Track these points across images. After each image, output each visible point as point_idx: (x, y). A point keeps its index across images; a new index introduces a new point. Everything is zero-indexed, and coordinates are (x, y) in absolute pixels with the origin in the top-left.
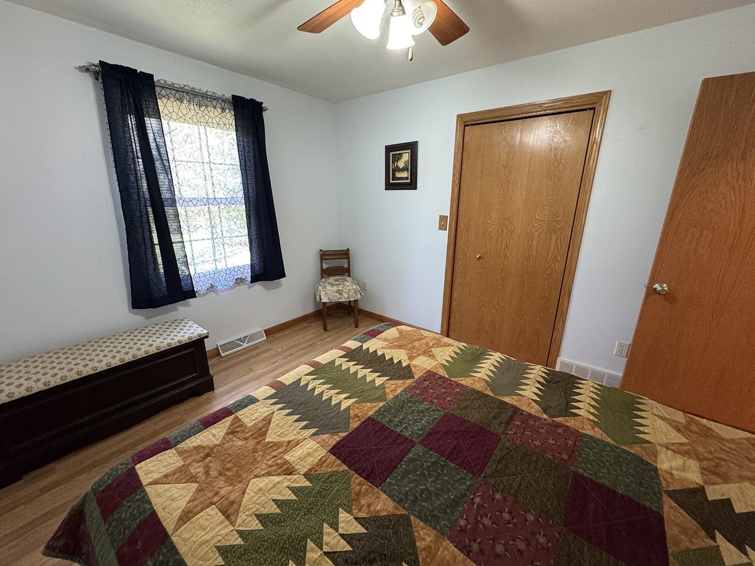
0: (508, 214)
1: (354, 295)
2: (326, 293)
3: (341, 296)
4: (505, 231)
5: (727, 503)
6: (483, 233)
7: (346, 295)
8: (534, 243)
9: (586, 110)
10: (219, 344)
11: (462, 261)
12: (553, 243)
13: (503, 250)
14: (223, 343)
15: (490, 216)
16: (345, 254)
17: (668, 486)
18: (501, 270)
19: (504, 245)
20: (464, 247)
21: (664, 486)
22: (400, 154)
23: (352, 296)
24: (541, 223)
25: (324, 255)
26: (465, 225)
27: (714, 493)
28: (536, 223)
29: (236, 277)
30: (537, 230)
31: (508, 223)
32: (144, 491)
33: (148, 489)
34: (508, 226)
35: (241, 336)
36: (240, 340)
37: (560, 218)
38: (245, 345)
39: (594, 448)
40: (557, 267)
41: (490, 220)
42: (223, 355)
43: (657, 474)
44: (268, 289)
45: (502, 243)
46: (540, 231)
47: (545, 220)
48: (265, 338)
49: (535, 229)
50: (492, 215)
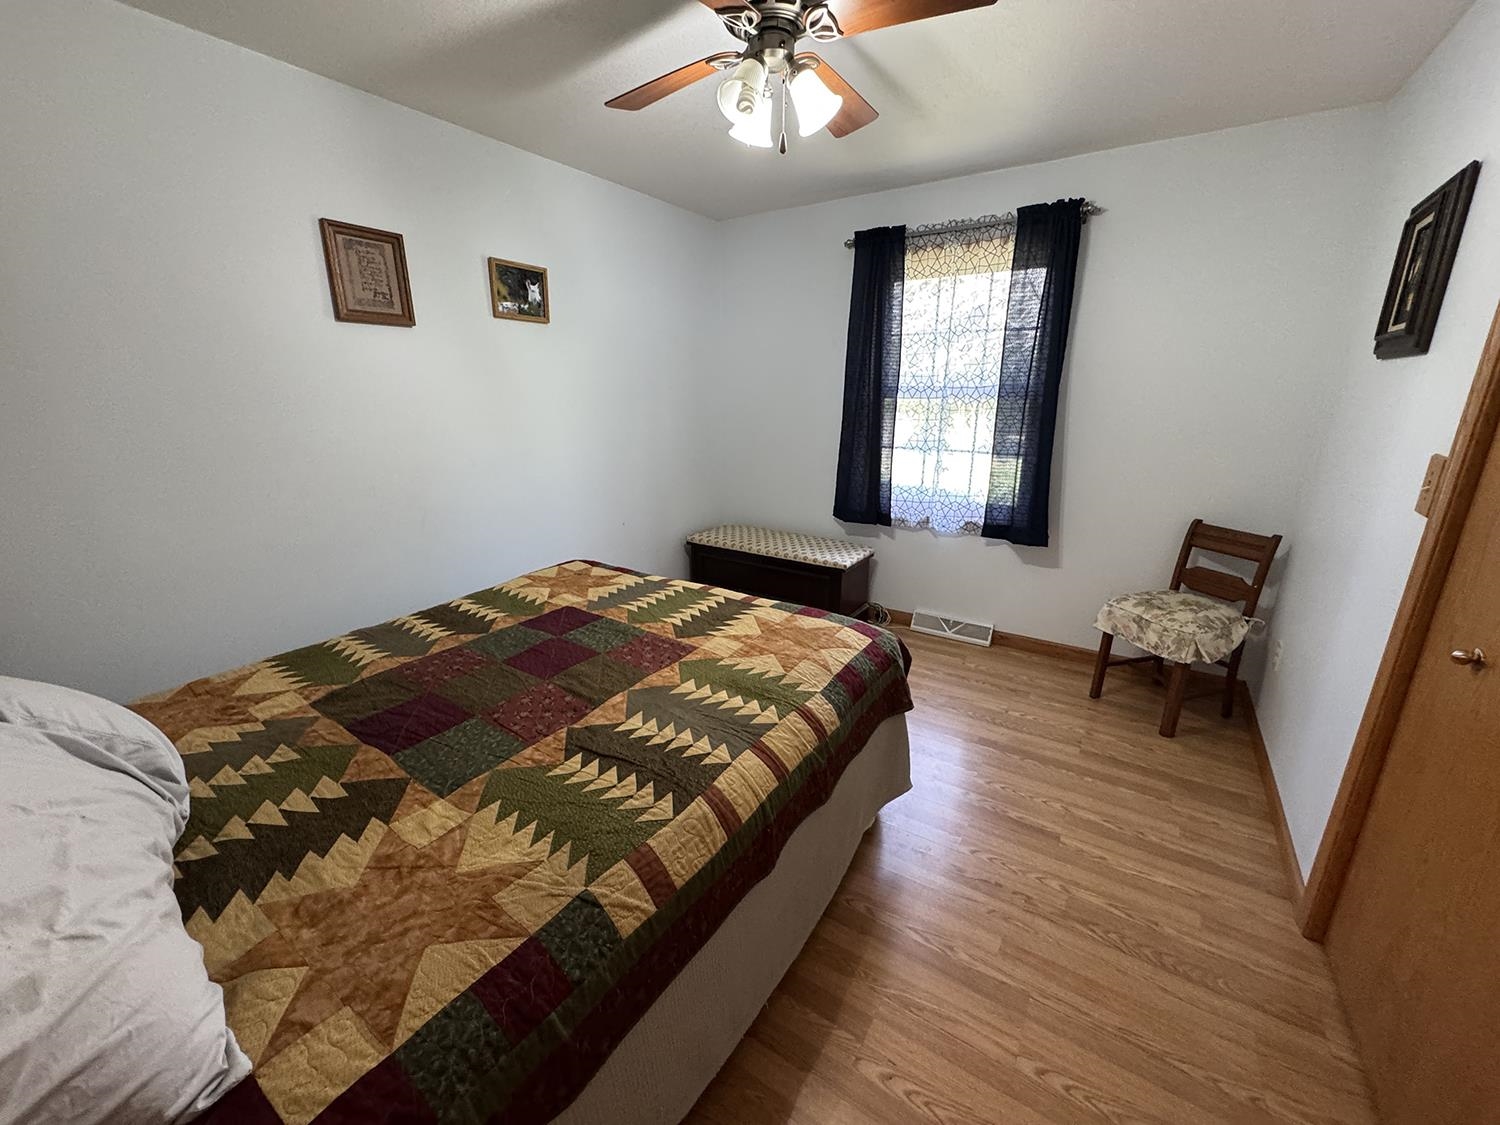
1: (1173, 648)
2: (1110, 612)
3: (1141, 635)
5: (356, 836)
7: (1153, 638)
10: (918, 610)
14: (923, 612)
16: (1260, 548)
17: (413, 788)
21: (416, 785)
23: (1169, 647)
25: (1199, 534)
27: (375, 829)
29: (966, 520)
35: (952, 617)
36: (946, 621)
38: (949, 634)
39: (498, 745)
42: (912, 626)
43: (434, 790)
44: (1026, 561)
48: (987, 643)
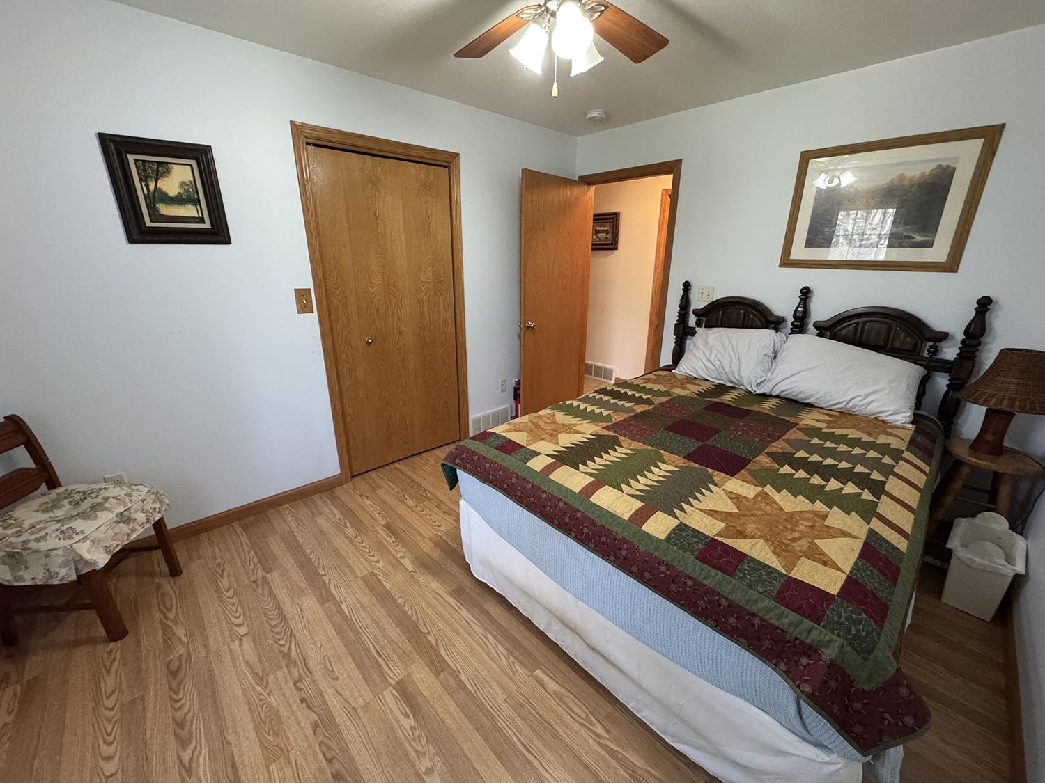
0: (392, 279)
4: (394, 301)
6: (367, 308)
8: (426, 309)
9: (440, 166)
11: (347, 354)
12: (442, 307)
13: (396, 323)
15: (371, 282)
18: (398, 349)
19: (395, 319)
20: (345, 334)
22: (159, 163)
24: (427, 286)
26: (338, 299)
28: (423, 286)
30: (425, 295)
31: (395, 290)
32: (851, 572)
33: (847, 570)
34: (395, 293)
37: (442, 279)
40: (449, 331)
41: (372, 288)
45: (393, 316)
46: (428, 294)
47: (430, 282)
49: (423, 294)
50: (373, 281)
